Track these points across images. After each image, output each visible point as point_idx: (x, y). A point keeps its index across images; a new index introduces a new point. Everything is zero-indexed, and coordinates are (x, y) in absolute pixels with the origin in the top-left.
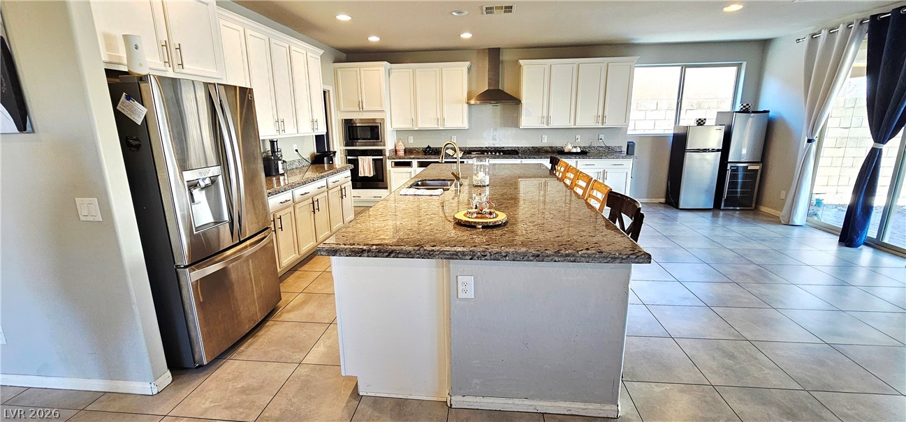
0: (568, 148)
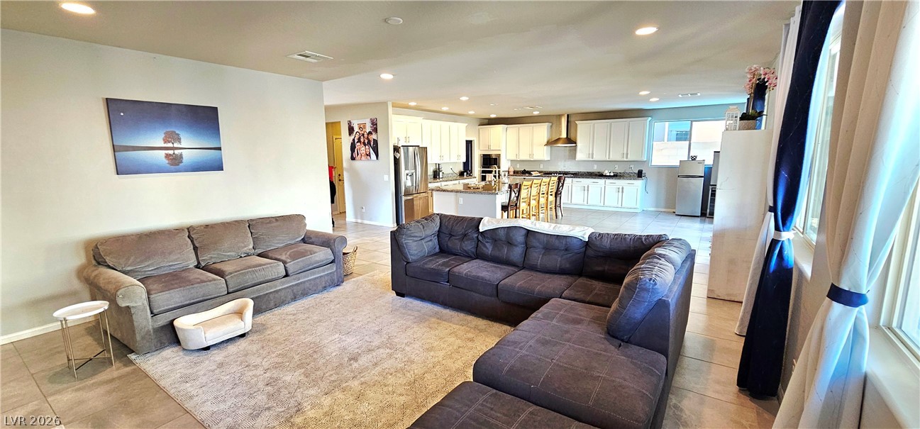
0: (607, 173)
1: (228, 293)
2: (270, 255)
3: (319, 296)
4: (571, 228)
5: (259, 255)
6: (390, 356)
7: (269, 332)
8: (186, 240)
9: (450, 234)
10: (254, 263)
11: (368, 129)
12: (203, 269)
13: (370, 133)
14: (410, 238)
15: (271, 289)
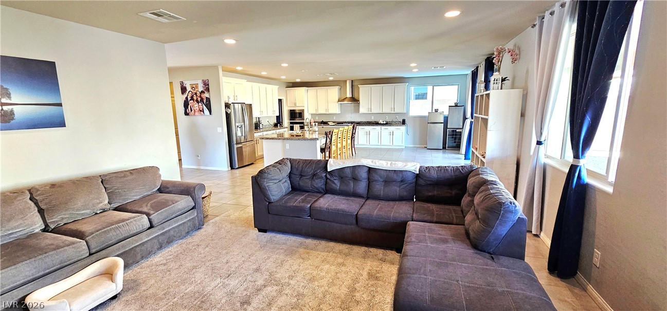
0: (381, 122)
1: (90, 254)
2: (129, 208)
3: (184, 241)
4: (405, 164)
5: (116, 209)
6: (280, 292)
7: (144, 288)
8: (28, 203)
9: (300, 175)
10: (115, 220)
11: (201, 89)
12: (53, 231)
13: (202, 92)
14: (270, 181)
15: (137, 242)
